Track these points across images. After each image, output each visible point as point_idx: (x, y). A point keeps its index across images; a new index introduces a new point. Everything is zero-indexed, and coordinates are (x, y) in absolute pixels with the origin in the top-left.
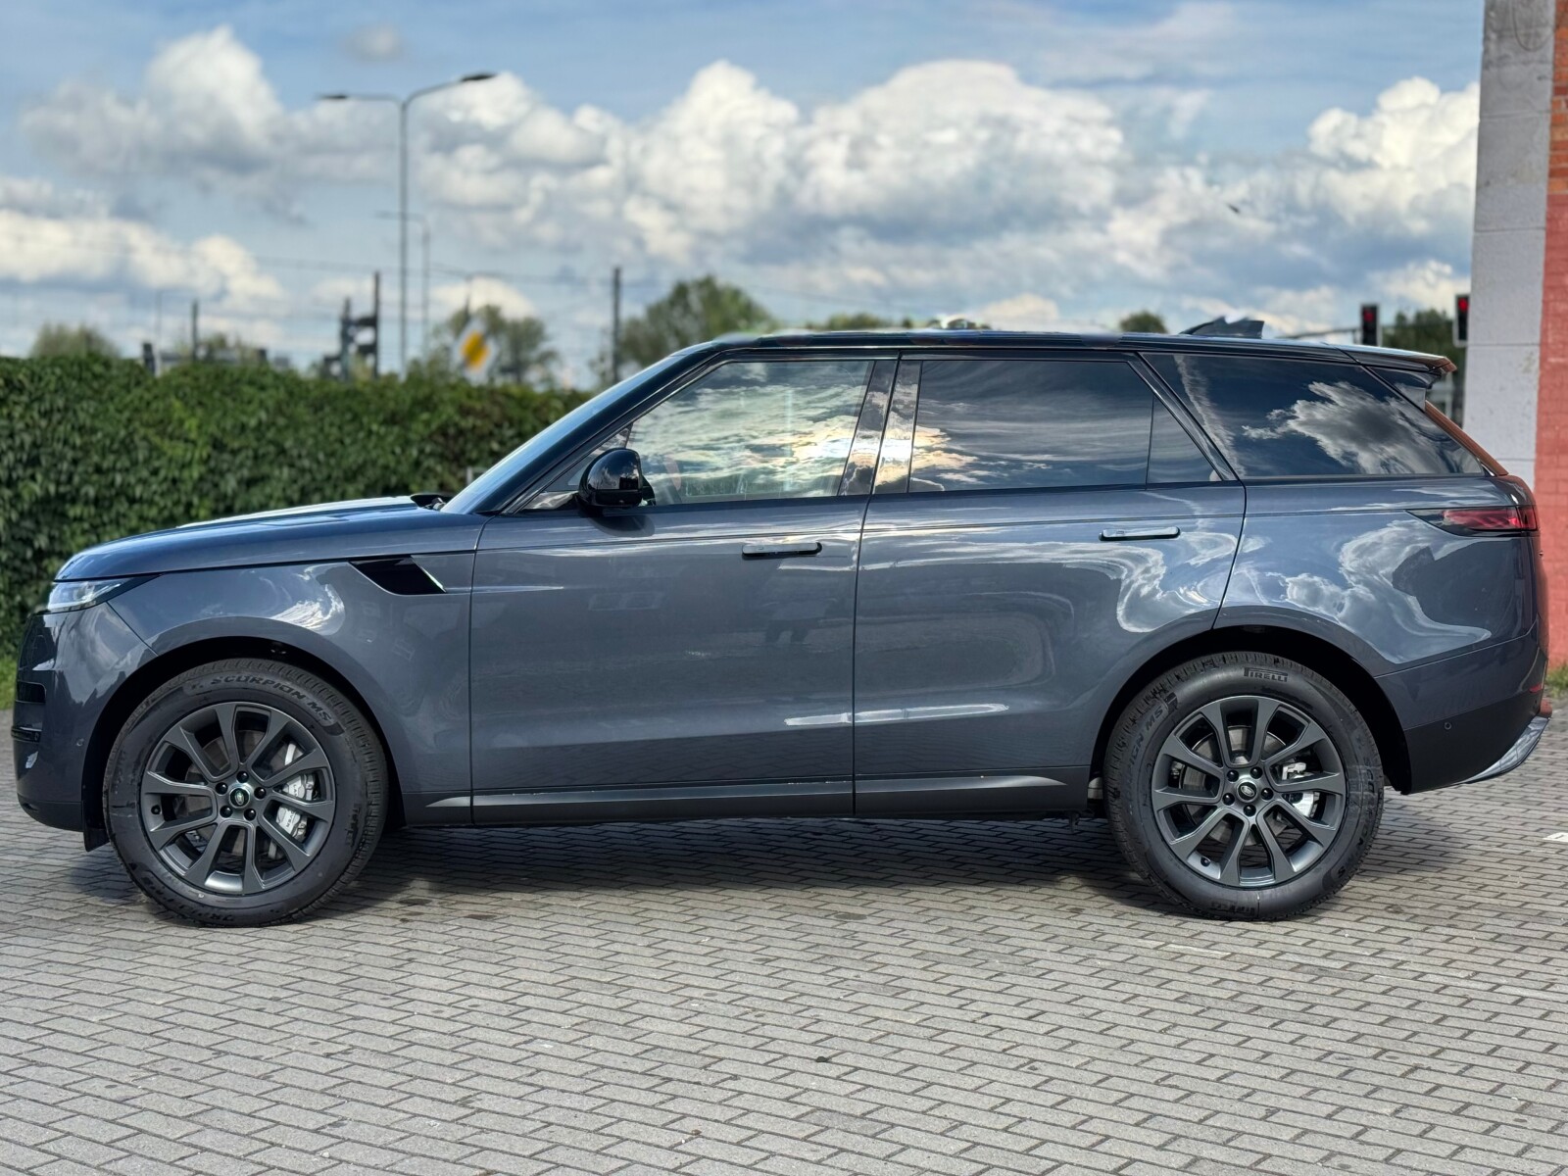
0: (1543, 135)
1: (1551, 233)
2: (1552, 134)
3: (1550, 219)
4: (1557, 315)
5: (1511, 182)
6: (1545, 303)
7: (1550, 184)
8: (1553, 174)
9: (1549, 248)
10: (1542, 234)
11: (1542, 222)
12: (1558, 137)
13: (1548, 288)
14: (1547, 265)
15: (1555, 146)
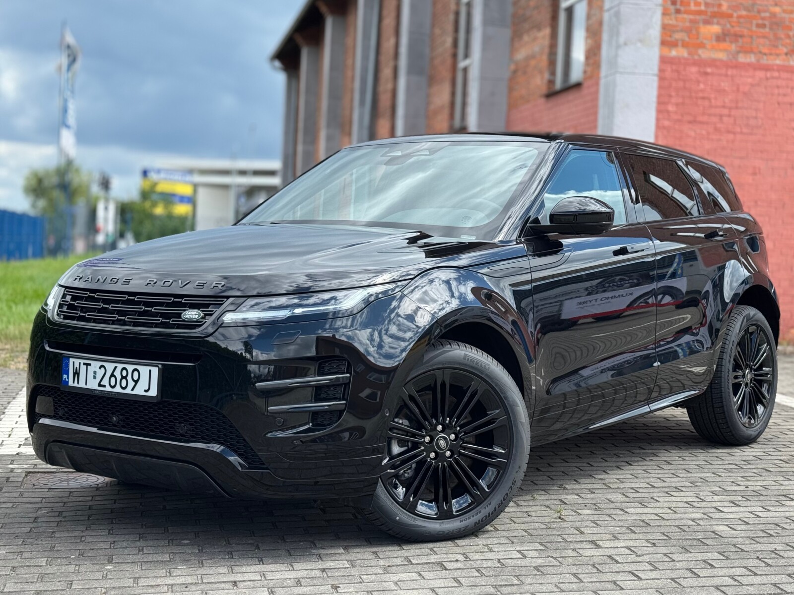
0: (657, 19)
1: (662, 79)
2: (663, 20)
3: (661, 71)
4: (664, 127)
5: (639, 45)
6: (658, 120)
7: (661, 50)
8: (663, 43)
9: (660, 87)
10: (656, 79)
11: (655, 69)
12: (666, 22)
13: (659, 111)
14: (659, 96)
15: (664, 27)
